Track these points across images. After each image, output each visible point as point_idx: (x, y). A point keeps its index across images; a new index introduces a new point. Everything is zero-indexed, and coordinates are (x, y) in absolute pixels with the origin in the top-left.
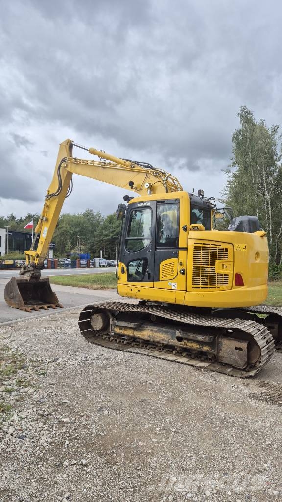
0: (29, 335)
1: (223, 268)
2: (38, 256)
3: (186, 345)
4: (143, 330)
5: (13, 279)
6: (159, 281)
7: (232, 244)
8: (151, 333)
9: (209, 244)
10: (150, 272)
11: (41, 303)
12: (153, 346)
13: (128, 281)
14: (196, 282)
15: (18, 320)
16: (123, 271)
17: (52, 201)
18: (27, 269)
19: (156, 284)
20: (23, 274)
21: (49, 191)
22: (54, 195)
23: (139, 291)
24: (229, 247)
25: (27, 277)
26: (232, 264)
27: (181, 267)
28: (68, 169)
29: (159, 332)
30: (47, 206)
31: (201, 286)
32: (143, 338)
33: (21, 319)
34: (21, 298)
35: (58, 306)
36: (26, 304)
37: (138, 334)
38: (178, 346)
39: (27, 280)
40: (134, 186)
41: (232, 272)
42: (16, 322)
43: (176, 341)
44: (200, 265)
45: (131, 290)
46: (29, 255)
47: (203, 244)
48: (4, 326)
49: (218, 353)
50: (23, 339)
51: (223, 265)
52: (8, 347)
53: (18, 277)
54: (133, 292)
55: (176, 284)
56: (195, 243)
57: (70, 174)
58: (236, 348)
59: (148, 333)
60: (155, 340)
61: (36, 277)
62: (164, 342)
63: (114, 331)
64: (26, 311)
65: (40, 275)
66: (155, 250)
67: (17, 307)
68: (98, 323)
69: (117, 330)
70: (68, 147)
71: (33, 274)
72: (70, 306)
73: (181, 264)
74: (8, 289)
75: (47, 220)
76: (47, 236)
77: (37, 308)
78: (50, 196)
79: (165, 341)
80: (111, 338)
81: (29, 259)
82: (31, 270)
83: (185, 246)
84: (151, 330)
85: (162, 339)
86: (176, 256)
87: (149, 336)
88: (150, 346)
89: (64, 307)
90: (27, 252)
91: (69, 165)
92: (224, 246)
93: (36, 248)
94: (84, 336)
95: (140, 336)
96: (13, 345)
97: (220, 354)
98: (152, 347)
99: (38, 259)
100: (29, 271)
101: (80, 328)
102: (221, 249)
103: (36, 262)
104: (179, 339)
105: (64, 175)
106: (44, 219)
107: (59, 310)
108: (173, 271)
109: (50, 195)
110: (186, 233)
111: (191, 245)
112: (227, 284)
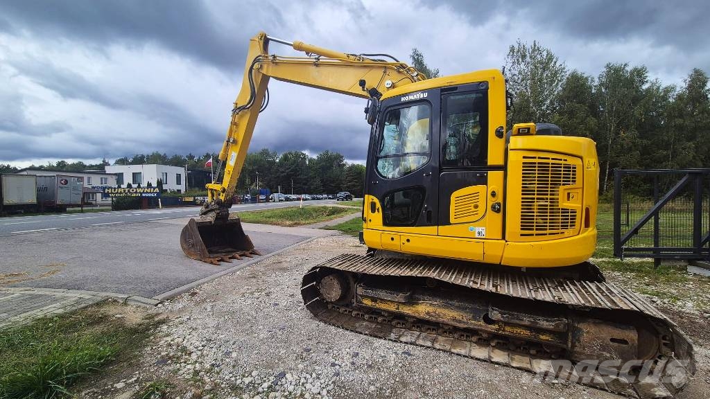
0: (222, 314)
1: (568, 199)
2: (224, 191)
3: (504, 331)
4: (418, 304)
5: (192, 221)
6: (450, 224)
7: (581, 158)
8: (431, 309)
9: (549, 159)
10: (430, 209)
11: (230, 249)
12: (432, 327)
13: (385, 224)
14: (527, 224)
15: (201, 281)
16: (373, 209)
17: (242, 116)
18: (210, 207)
19: (443, 229)
20: (205, 213)
21: (236, 104)
22: (243, 108)
23: (408, 241)
24: (577, 162)
25: (210, 218)
26: (581, 190)
27: (494, 199)
28: (264, 71)
29: (446, 306)
30: (234, 124)
31: (534, 232)
32: (416, 315)
33: (206, 280)
34: (204, 247)
35: (254, 253)
36: (210, 252)
37: (406, 310)
38: (486, 332)
39: (211, 222)
40: (366, 86)
41: (580, 206)
42: (199, 285)
43: (482, 323)
44: (534, 194)
45: (392, 239)
46: (212, 190)
47: (539, 158)
48: (180, 294)
49: (573, 346)
50: (212, 322)
51: (569, 194)
52: (184, 350)
53: (198, 218)
54: (396, 242)
55: (484, 228)
56: (524, 157)
57: (265, 79)
58: (613, 340)
59: (424, 309)
60: (441, 320)
61: (222, 217)
62: (458, 325)
63: (361, 303)
64: (212, 263)
65: (228, 214)
66: (440, 172)
67: (199, 257)
68: (333, 292)
69: (368, 302)
70: (262, 42)
71: (218, 213)
72: (268, 252)
73: (493, 194)
74: (186, 234)
75: (235, 142)
76: (236, 163)
77: (226, 258)
78: (238, 110)
79: (460, 322)
80: (354, 313)
81: (213, 195)
82: (216, 209)
83: (501, 162)
84: (431, 304)
85: (454, 319)
86: (483, 181)
87: (428, 313)
88: (427, 327)
89: (261, 254)
90: (209, 186)
91: (265, 66)
92: (571, 161)
93: (220, 180)
94: (311, 312)
95: (410, 312)
96: (193, 342)
97: (577, 349)
98: (429, 329)
99: (224, 195)
100: (212, 210)
101: (304, 298)
102: (567, 167)
103: (222, 198)
104: (488, 320)
105: (257, 80)
106: (231, 141)
107: (256, 259)
108: (476, 207)
109: (240, 108)
110: (502, 141)
111: (516, 161)
112: (574, 226)
